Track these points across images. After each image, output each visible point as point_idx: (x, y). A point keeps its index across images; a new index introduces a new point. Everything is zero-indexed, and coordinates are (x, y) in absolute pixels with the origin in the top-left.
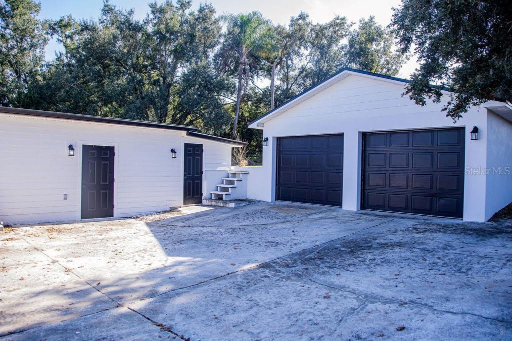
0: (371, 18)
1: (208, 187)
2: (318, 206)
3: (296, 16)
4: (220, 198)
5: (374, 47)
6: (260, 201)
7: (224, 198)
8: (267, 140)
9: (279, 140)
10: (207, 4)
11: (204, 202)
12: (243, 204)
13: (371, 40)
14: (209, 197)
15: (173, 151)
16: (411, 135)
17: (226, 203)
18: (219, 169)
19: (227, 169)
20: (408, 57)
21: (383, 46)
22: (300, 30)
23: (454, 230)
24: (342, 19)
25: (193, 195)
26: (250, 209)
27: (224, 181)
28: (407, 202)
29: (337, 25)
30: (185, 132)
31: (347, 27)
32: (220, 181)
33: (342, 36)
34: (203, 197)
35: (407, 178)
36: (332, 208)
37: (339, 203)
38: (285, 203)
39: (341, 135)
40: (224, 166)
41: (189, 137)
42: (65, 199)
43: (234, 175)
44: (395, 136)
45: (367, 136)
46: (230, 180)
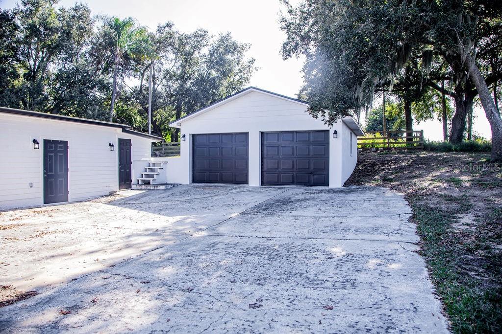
0: (228, 34)
1: (136, 175)
2: (228, 185)
3: (164, 24)
4: (148, 183)
5: (229, 57)
6: (180, 184)
7: (151, 183)
8: (184, 136)
9: (194, 136)
10: (83, 4)
11: (133, 187)
12: (170, 186)
13: (227, 51)
14: (137, 183)
15: (111, 145)
16: (295, 134)
17: (157, 187)
18: (143, 159)
19: (148, 159)
20: (257, 68)
21: (236, 57)
22: (170, 38)
23: (329, 191)
24: (205, 32)
25: (125, 182)
26: (176, 190)
27: (147, 169)
28: (293, 178)
29: (201, 36)
30: (121, 129)
31: (208, 39)
32: (144, 170)
33: (204, 46)
34: (132, 183)
35: (293, 162)
36: (241, 185)
37: (246, 182)
38: (200, 184)
39: (247, 134)
40: (146, 157)
41: (124, 133)
42: (31, 187)
43: (154, 164)
44: (285, 135)
45: (265, 135)
46: (152, 169)
